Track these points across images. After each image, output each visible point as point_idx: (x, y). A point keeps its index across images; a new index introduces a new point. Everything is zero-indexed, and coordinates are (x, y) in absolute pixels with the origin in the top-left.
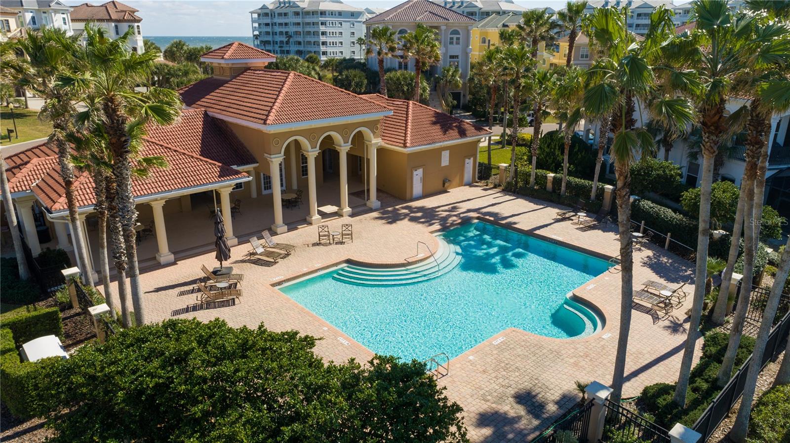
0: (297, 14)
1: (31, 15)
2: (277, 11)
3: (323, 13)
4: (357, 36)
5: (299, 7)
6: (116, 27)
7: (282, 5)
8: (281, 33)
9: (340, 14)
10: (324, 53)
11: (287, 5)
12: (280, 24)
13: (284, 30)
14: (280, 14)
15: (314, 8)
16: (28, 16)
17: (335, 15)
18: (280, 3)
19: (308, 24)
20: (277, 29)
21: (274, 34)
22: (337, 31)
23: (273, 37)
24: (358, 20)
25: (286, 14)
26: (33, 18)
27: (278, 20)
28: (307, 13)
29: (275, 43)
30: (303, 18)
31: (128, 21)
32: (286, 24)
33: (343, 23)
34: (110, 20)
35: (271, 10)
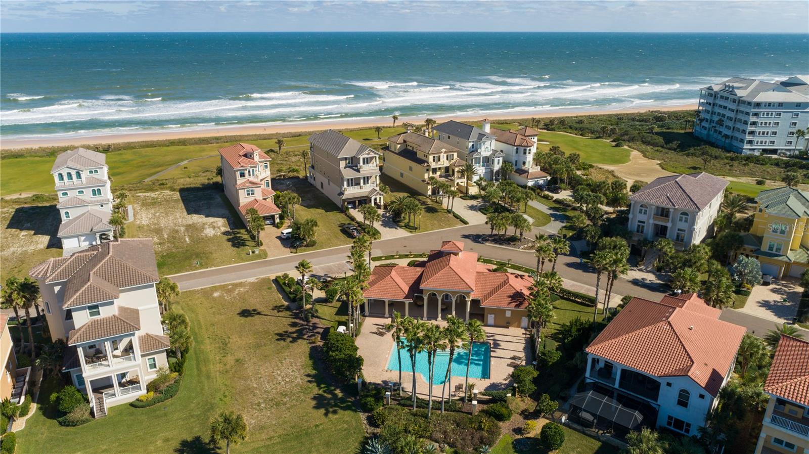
0: (734, 101)
1: (472, 143)
2: (722, 93)
3: (758, 105)
4: (798, 127)
5: (736, 95)
6: (517, 149)
7: (727, 89)
8: (719, 114)
9: (781, 105)
10: (750, 142)
11: (731, 89)
12: (720, 106)
13: (722, 111)
14: (722, 97)
15: (749, 99)
16: (471, 144)
17: (774, 106)
18: (726, 86)
19: (742, 112)
20: (717, 110)
21: (713, 113)
22: (772, 122)
23: (712, 116)
24: (806, 110)
25: (727, 98)
26: (473, 145)
27: (720, 102)
28: (744, 102)
29: (711, 121)
30: (738, 105)
31: (524, 146)
32: (725, 108)
33: (782, 114)
34: (514, 145)
35: (716, 92)
